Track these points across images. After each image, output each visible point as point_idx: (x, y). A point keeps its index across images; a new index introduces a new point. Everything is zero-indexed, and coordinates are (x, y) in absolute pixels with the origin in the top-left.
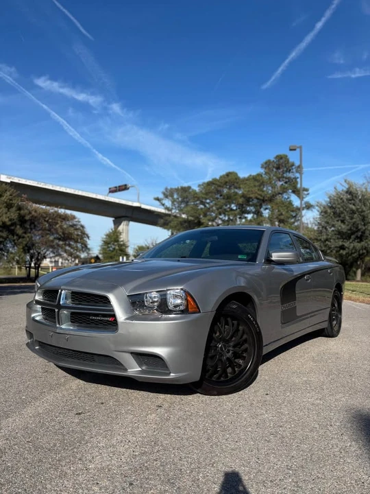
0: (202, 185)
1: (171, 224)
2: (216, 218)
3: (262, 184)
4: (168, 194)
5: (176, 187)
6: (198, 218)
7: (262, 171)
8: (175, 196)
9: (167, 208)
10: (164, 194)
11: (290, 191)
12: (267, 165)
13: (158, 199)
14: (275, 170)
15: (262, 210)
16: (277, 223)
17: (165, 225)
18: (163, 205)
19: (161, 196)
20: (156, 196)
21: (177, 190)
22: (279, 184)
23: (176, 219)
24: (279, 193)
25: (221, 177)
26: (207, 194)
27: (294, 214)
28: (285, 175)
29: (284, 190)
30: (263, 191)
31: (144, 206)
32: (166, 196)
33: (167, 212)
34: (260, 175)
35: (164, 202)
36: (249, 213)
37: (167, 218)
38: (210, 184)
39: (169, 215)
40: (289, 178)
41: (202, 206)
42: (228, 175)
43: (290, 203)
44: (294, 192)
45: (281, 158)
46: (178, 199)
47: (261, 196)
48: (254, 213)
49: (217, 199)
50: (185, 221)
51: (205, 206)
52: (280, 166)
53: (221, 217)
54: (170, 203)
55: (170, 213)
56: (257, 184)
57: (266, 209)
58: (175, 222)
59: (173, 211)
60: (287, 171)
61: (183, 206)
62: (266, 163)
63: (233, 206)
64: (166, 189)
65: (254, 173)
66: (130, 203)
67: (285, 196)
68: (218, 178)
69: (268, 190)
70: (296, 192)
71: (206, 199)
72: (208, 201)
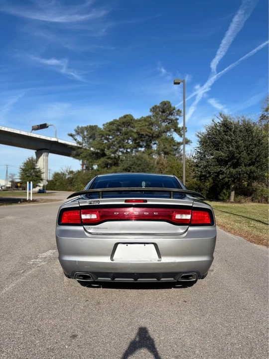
0: (106, 124)
1: (82, 155)
2: (117, 151)
3: (152, 124)
4: (80, 131)
5: (86, 126)
6: (103, 150)
7: (151, 114)
8: (85, 133)
9: (78, 143)
10: (76, 131)
11: (172, 130)
12: (154, 109)
13: (71, 135)
14: (160, 113)
15: (152, 144)
16: (163, 155)
17: (77, 156)
18: (76, 140)
19: (74, 133)
20: (70, 133)
21: (86, 128)
22: (164, 124)
23: (85, 151)
24: (164, 132)
25: (120, 118)
26: (110, 131)
27: (176, 147)
28: (168, 117)
29: (168, 130)
30: (152, 130)
31: (60, 141)
32: (78, 134)
33: (78, 145)
34: (150, 117)
35: (76, 137)
36: (141, 147)
37: (79, 150)
38: (111, 123)
39: (81, 148)
40: (172, 120)
41: (106, 141)
42: (125, 117)
43: (173, 139)
44: (175, 130)
45: (165, 104)
46: (87, 135)
47: (151, 133)
48: (145, 147)
49: (118, 135)
50: (93, 153)
51: (109, 141)
52: (165, 110)
53: (121, 150)
54: (81, 138)
55: (81, 146)
56: (147, 124)
57: (155, 144)
58: (85, 154)
59: (84, 145)
60: (170, 114)
61: (91, 141)
62: (153, 108)
63: (130, 141)
64: (78, 127)
65: (145, 116)
66: (48, 139)
67: (168, 134)
68: (118, 119)
69: (156, 129)
70: (177, 130)
71: (109, 136)
72: (111, 137)
